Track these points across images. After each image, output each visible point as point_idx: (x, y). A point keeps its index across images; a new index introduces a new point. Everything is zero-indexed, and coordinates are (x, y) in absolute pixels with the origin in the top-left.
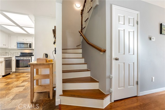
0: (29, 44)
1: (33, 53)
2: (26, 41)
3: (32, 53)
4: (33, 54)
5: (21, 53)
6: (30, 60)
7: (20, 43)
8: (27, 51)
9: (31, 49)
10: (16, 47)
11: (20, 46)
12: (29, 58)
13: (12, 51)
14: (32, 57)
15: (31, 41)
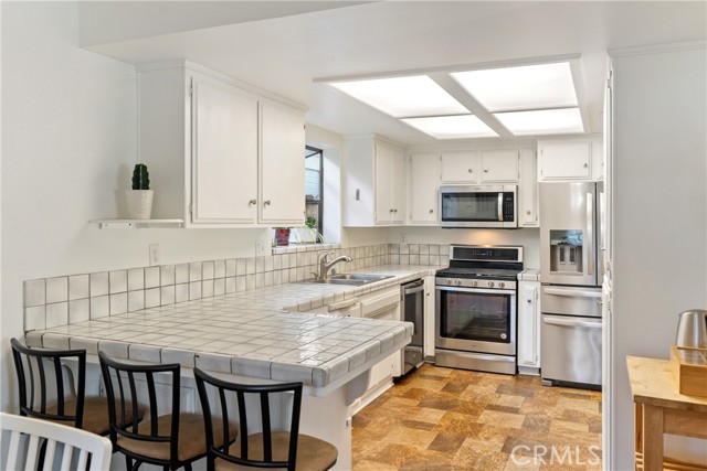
0: (500, 199)
1: (520, 249)
2: (487, 177)
3: (514, 254)
4: (520, 260)
5: (457, 251)
6: (508, 296)
8: (485, 239)
9: (513, 225)
10: (433, 219)
12: (503, 285)
13: (416, 240)
14: (519, 275)
15: (513, 177)
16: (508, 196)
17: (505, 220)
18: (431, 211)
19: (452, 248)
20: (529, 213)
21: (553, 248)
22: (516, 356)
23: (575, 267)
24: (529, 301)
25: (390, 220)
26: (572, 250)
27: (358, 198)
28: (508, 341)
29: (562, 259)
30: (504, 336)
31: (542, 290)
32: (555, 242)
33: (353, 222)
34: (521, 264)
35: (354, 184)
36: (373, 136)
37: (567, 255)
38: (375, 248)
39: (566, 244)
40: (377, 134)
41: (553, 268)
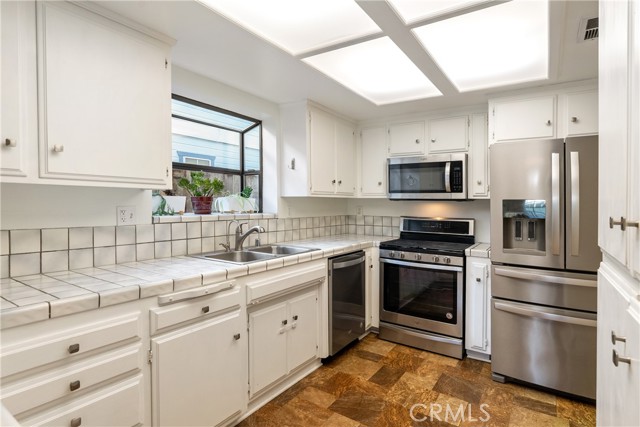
0: (448, 169)
1: (471, 223)
2: (435, 147)
3: (464, 227)
4: (471, 233)
5: (407, 222)
6: (455, 273)
7: (402, 166)
8: (436, 212)
9: (462, 196)
10: (381, 192)
11: (402, 180)
12: (449, 260)
13: (371, 212)
14: (467, 251)
15: (463, 145)
16: (457, 166)
17: (453, 191)
18: (380, 184)
19: (402, 219)
20: (479, 183)
21: (506, 221)
22: (463, 339)
23: (536, 244)
24: (479, 280)
25: (336, 191)
26: (531, 224)
27: (293, 168)
28: (454, 321)
29: (518, 234)
30: (450, 316)
31: (493, 270)
32: (509, 215)
33: (290, 192)
34: (473, 237)
35: (290, 154)
36: (306, 102)
37: (525, 230)
38: (328, 219)
39: (524, 216)
40: (310, 100)
41: (507, 244)
